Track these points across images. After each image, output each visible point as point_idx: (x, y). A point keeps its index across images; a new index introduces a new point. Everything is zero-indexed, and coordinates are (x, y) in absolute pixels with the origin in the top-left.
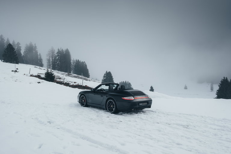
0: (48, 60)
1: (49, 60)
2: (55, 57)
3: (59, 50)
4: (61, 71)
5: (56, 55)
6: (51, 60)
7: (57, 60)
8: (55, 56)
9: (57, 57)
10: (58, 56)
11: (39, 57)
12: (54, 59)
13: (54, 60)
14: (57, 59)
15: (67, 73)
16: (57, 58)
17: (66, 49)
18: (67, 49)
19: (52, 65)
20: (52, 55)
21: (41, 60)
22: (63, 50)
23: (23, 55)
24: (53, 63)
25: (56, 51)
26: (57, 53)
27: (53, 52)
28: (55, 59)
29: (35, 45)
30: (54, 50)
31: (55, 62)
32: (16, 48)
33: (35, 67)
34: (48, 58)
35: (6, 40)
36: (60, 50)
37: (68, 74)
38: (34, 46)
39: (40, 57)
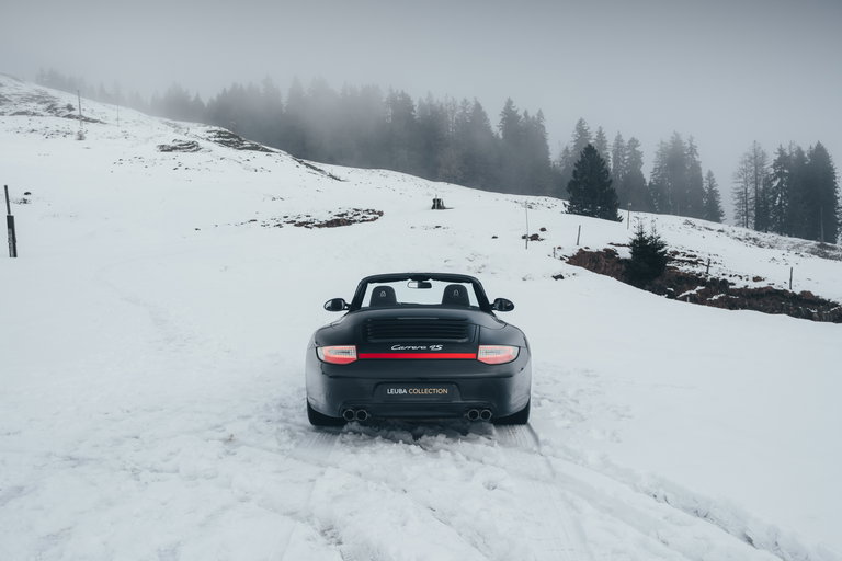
0: (741, 193)
1: (742, 195)
2: (768, 182)
3: (781, 151)
4: (790, 236)
5: (772, 171)
6: (752, 195)
7: (774, 192)
8: (767, 178)
9: (775, 179)
10: (780, 174)
11: (705, 185)
12: (761, 187)
13: (763, 195)
14: (777, 187)
15: (814, 242)
16: (775, 184)
17: (814, 146)
18: (819, 145)
19: (753, 213)
20: (757, 175)
21: (713, 196)
22: (800, 152)
23: (650, 183)
24: (757, 205)
25: (772, 157)
26: (774, 166)
27: (757, 160)
28: (765, 190)
29: (691, 141)
30: (764, 155)
31: (766, 203)
32: (626, 157)
33: (688, 223)
34: (739, 185)
35: (594, 136)
36: (788, 153)
37: (819, 246)
38: (688, 145)
39: (711, 186)
